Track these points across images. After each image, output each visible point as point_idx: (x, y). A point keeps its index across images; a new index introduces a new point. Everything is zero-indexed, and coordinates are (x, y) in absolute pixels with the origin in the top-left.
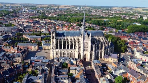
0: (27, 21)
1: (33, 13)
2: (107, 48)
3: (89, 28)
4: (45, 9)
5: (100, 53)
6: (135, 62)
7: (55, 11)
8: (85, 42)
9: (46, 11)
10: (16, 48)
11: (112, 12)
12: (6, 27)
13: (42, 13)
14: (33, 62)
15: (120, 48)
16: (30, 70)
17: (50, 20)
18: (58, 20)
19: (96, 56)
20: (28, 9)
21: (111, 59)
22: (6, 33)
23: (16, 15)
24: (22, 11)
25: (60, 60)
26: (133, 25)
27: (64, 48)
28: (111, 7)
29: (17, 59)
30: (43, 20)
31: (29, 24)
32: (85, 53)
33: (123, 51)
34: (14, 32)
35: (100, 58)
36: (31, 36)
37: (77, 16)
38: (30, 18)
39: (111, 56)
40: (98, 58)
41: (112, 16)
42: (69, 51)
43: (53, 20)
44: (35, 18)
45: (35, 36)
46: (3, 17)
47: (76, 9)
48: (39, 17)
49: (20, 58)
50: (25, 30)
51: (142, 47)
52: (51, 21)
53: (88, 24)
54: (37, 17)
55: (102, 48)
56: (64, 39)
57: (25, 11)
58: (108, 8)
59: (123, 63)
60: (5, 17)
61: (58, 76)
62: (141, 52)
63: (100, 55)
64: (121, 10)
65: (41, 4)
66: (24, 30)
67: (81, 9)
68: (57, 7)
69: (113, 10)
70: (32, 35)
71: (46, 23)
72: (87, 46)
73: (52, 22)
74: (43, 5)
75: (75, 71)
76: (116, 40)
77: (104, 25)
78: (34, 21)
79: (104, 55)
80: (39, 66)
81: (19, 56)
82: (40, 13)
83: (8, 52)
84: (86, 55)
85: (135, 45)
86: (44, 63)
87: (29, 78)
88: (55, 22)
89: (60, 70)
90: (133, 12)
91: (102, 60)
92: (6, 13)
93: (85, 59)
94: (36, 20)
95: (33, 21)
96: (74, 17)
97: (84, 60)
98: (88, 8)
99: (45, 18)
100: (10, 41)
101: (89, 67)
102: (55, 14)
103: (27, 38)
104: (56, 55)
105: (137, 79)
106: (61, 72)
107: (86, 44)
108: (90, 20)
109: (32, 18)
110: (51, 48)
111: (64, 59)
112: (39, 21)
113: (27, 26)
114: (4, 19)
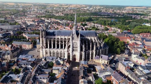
0: (33, 20)
1: (41, 12)
2: (99, 49)
3: (93, 28)
4: (54, 8)
5: (91, 54)
6: (124, 65)
7: (64, 10)
8: (73, 42)
9: (55, 11)
10: (10, 46)
11: (123, 12)
12: (10, 26)
13: (50, 12)
14: (19, 60)
15: (116, 49)
16: (14, 68)
17: (55, 19)
18: (63, 19)
19: (87, 56)
20: (37, 9)
21: (102, 61)
22: (7, 31)
23: (25, 14)
24: (31, 10)
25: (47, 59)
26: (141, 26)
27: (54, 47)
28: (124, 7)
29: (6, 56)
30: (48, 19)
31: (34, 23)
32: (75, 53)
33: (119, 53)
34: (16, 30)
35: (91, 59)
36: (30, 35)
37: (85, 15)
38: (36, 17)
39: (102, 57)
40: (89, 59)
41: (122, 15)
42: (59, 51)
43: (59, 19)
44: (42, 17)
45: (35, 35)
46: (12, 16)
47: (86, 9)
48: (45, 16)
49: (9, 56)
50: (27, 29)
51: (142, 49)
52: (57, 20)
53: (93, 24)
54: (44, 17)
55: (93, 49)
56: (55, 38)
57: (34, 11)
58: (120, 8)
59: (114, 65)
60: (13, 16)
61: (38, 75)
62: (137, 54)
63: (90, 56)
64: (135, 10)
65: (52, 4)
66: (25, 29)
67: (91, 9)
68: (67, 7)
69: (125, 9)
70: (31, 33)
71: (51, 22)
72: (76, 46)
73: (56, 22)
74: (54, 5)
75: (57, 71)
76: (114, 40)
77: (111, 25)
78: (40, 20)
79: (96, 56)
80: (24, 64)
81: (8, 54)
82: (48, 13)
83: (3, 50)
84: (76, 55)
85: (135, 46)
86: (30, 61)
87: (8, 76)
88: (60, 21)
89: (43, 70)
90: (148, 12)
91: (93, 61)
92: (15, 12)
93: (74, 59)
94: (42, 20)
95: (38, 20)
96: (82, 16)
97: (74, 61)
98: (99, 7)
99: (51, 18)
100: (8, 38)
101: (76, 68)
102: (62, 14)
103: (25, 37)
104: (46, 54)
105: (119, 83)
106: (43, 71)
107: (75, 44)
108: (97, 20)
109: (39, 17)
110: (41, 47)
111: (51, 59)
112: (44, 21)
113: (31, 24)
114: (12, 17)
